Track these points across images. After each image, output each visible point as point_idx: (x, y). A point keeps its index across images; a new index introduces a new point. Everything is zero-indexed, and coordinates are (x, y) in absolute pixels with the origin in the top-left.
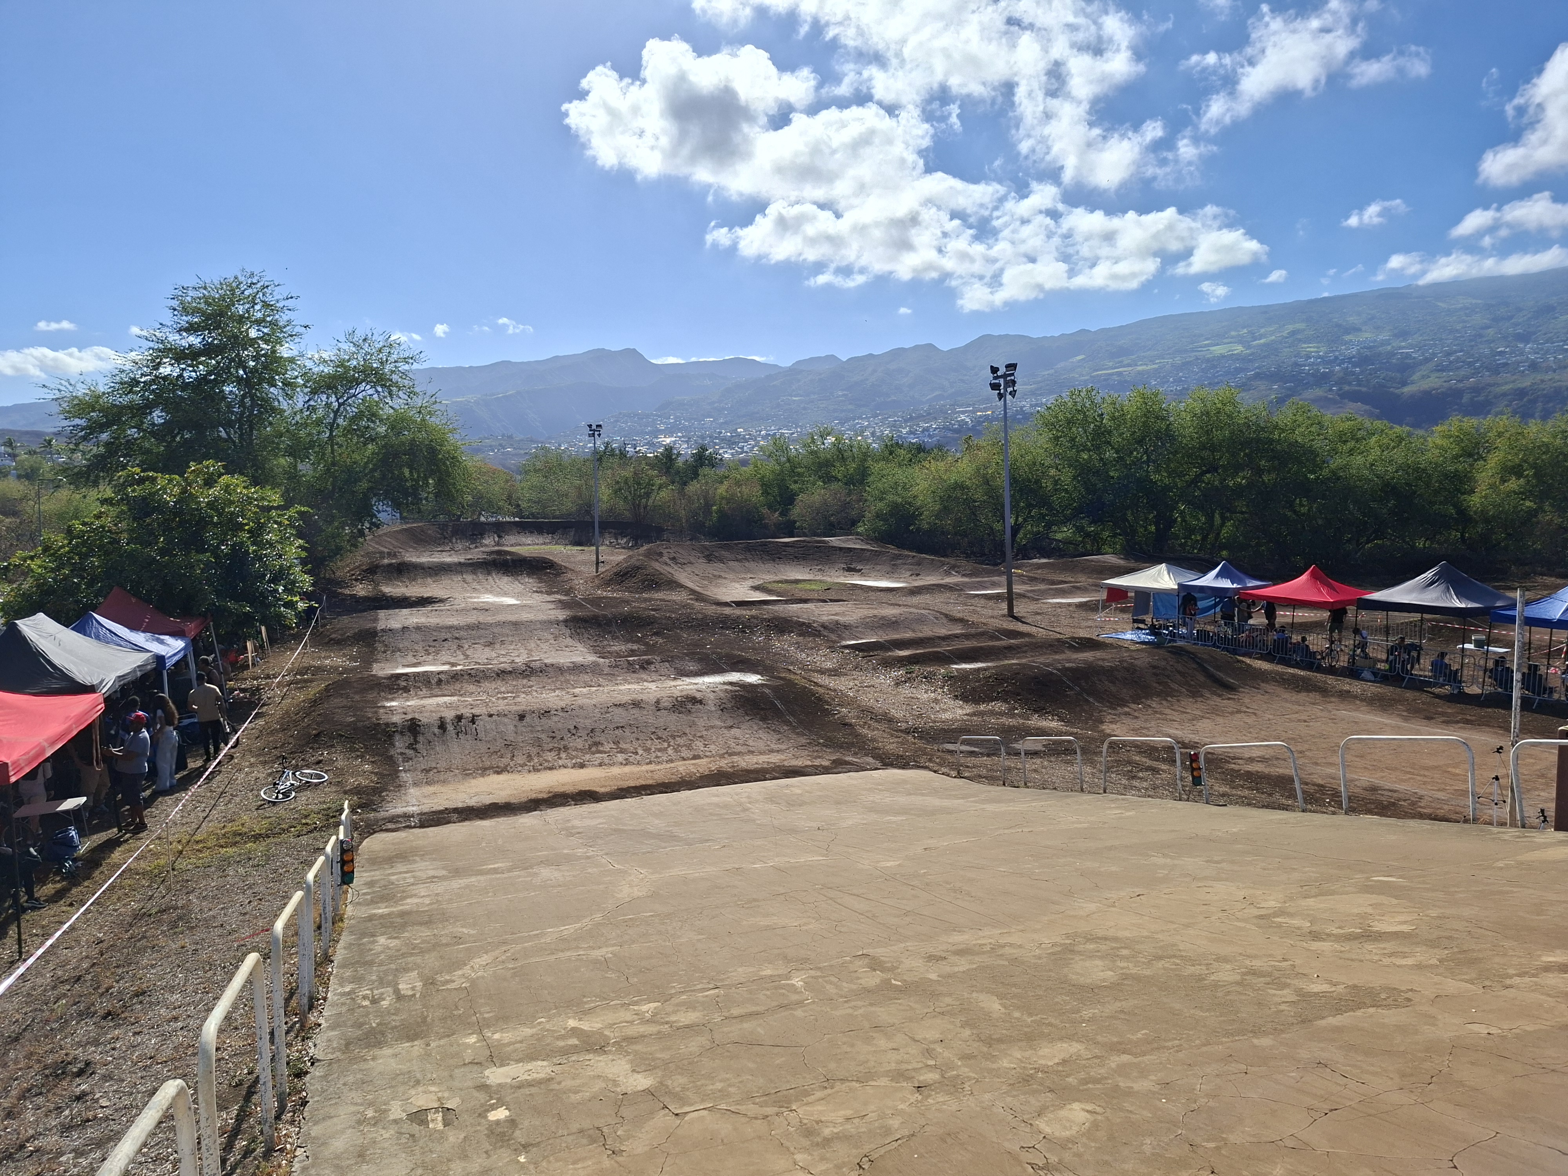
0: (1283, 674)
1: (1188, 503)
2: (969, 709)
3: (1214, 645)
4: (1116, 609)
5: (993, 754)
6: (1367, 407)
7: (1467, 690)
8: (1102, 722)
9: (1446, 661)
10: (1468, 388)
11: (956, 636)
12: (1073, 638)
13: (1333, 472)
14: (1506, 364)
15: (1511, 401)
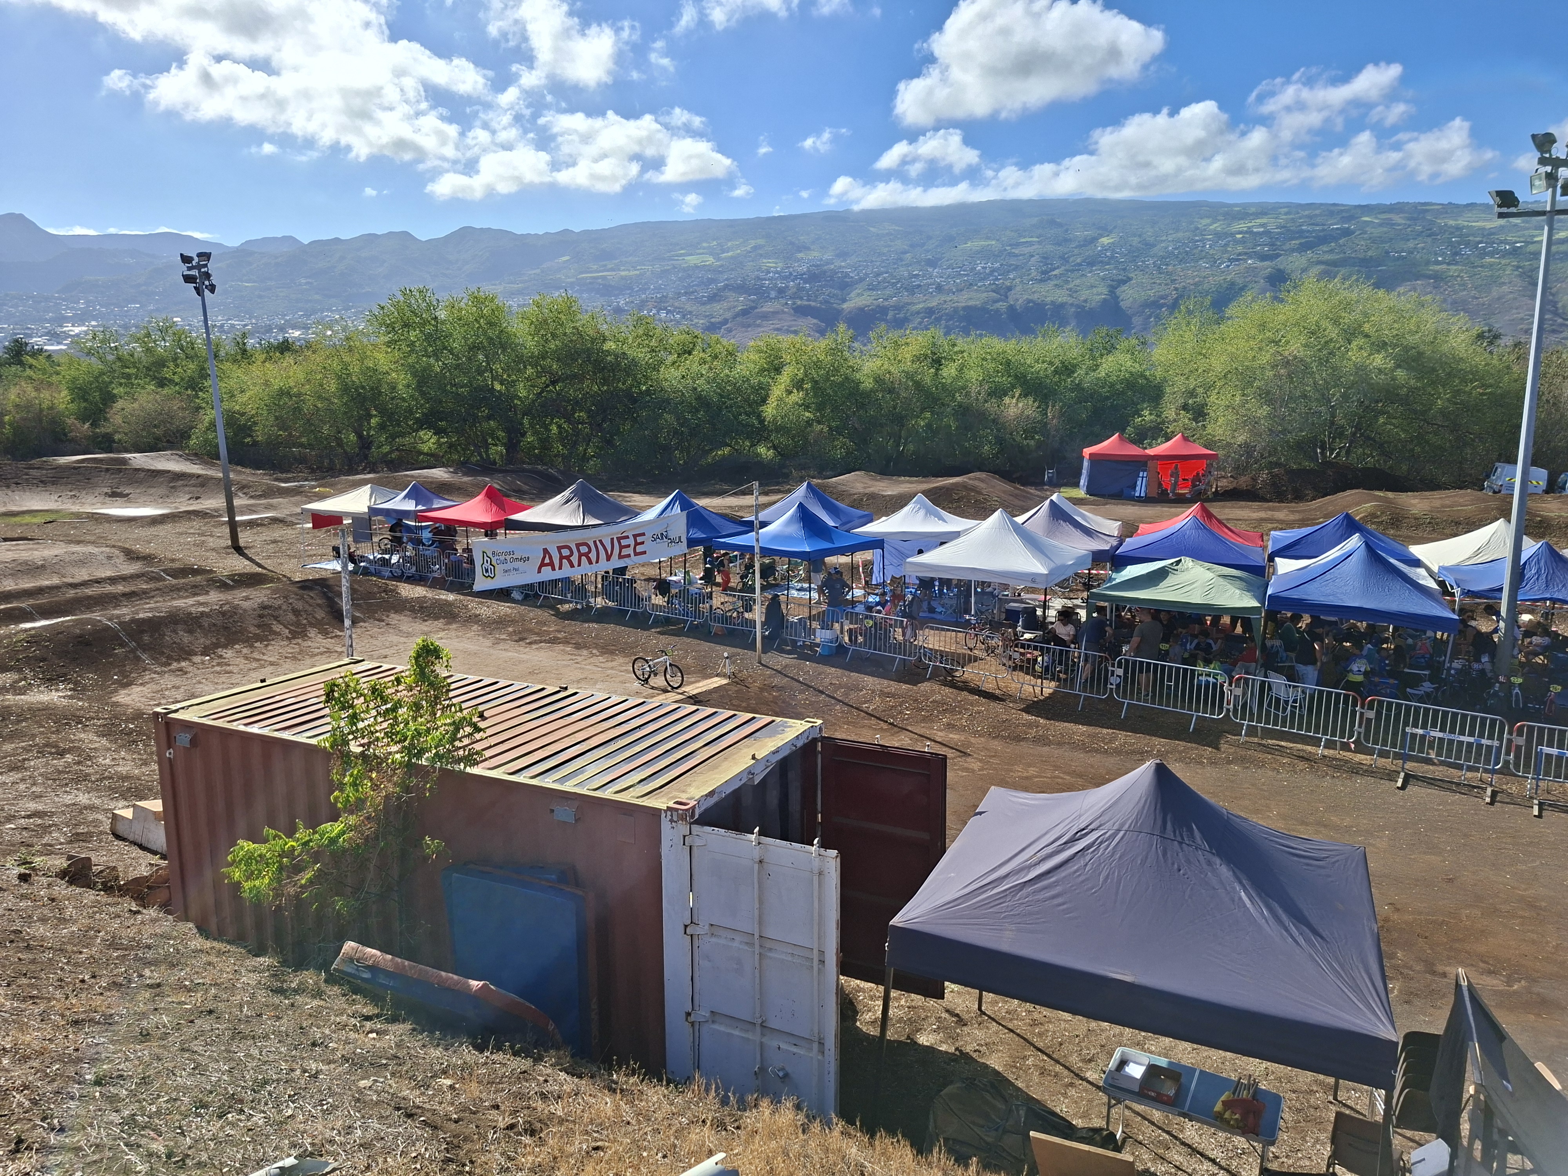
6: (815, 321)
10: (892, 306)
14: (919, 286)
15: (923, 319)
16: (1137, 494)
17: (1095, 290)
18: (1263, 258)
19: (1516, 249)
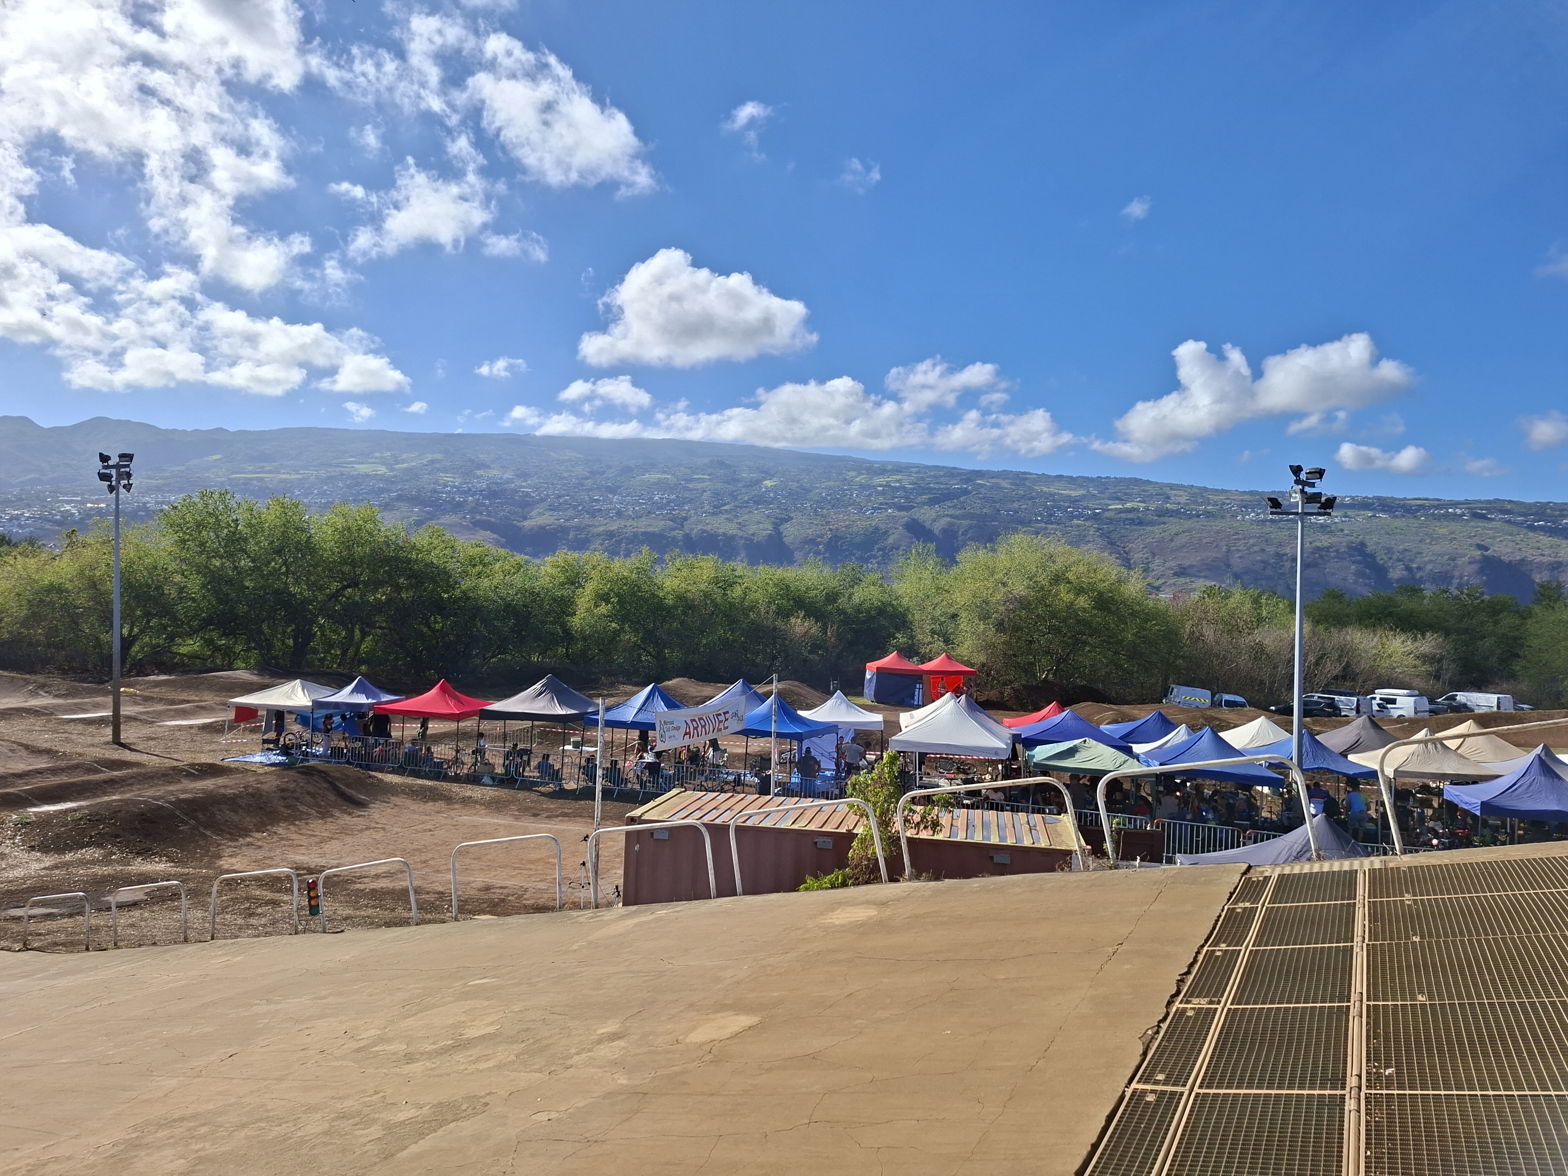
0: (413, 786)
1: (329, 617)
2: (49, 860)
3: (348, 762)
4: (245, 729)
5: (78, 914)
6: (495, 536)
7: (566, 787)
8: (220, 857)
9: (551, 761)
10: (573, 527)
11: (39, 772)
12: (192, 765)
13: (464, 592)
14: (600, 510)
15: (604, 540)
16: (916, 703)
17: (761, 526)
18: (900, 508)
19: (1096, 514)
